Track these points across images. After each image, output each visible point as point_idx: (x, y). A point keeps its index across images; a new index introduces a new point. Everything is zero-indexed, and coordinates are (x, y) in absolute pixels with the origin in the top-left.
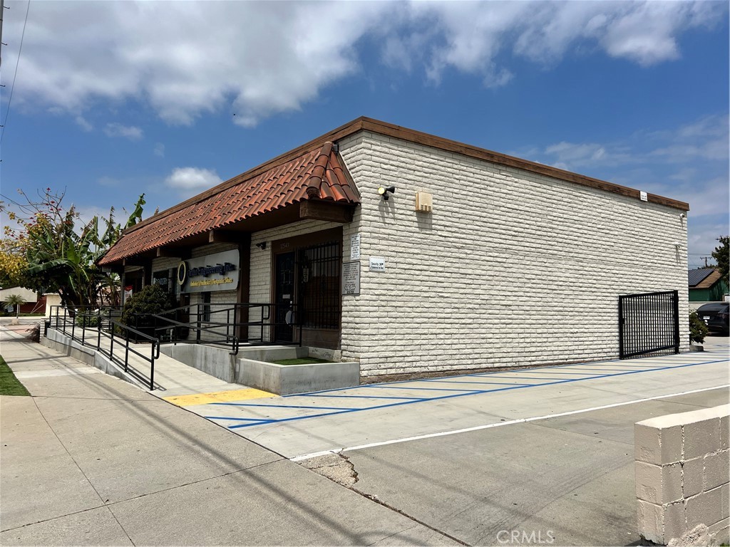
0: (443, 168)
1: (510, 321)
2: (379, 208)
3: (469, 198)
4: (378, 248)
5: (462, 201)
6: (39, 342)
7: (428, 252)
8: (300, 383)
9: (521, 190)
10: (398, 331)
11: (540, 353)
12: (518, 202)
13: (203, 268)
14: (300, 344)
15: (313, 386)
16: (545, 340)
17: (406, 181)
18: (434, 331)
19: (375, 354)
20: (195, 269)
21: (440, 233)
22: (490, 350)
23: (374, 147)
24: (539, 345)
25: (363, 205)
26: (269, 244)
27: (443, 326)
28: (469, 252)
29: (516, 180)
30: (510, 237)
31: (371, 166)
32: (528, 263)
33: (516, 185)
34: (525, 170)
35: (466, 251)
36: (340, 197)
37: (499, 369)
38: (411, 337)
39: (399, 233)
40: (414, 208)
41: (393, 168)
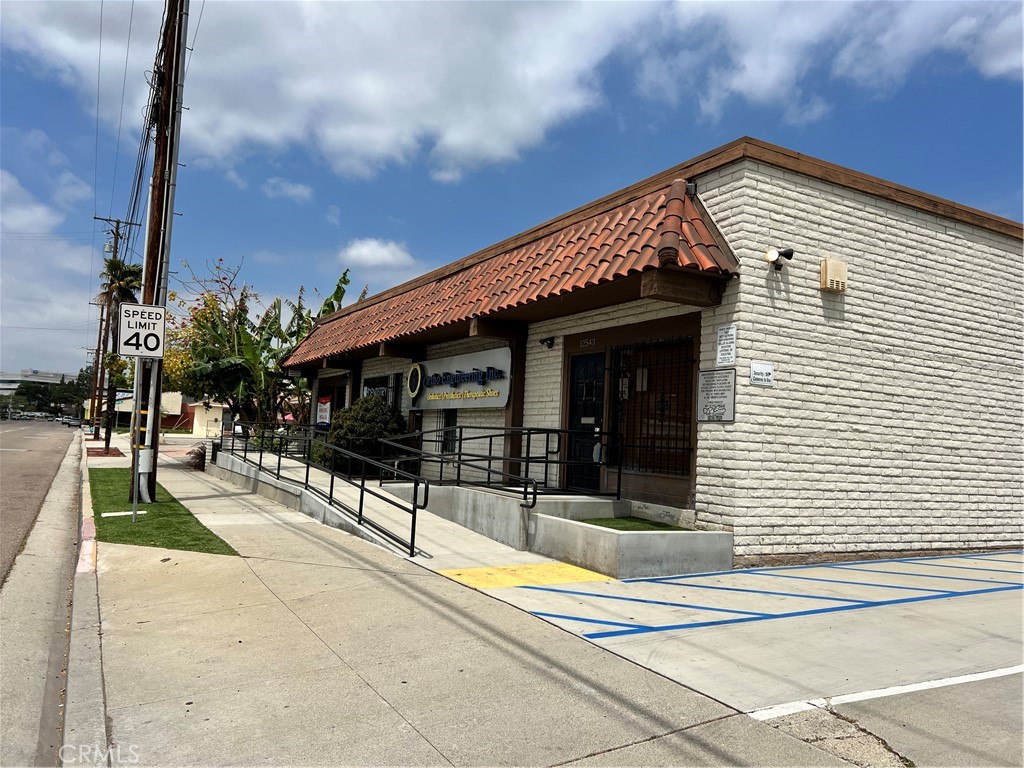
0: (861, 222)
1: (957, 474)
2: (767, 283)
3: (899, 271)
4: (764, 348)
5: (889, 276)
6: (203, 470)
7: (837, 357)
8: (646, 561)
9: (976, 260)
10: (792, 484)
11: (1000, 529)
12: (972, 281)
13: (448, 374)
14: (618, 495)
15: (665, 566)
16: (1008, 507)
17: (807, 241)
18: (844, 486)
19: (755, 521)
20: (436, 375)
21: (855, 326)
22: (927, 521)
23: (761, 186)
24: (999, 514)
25: (743, 278)
26: (561, 340)
27: (857, 478)
28: (898, 358)
29: (970, 244)
30: (959, 337)
31: (757, 216)
32: (986, 379)
33: (970, 252)
34: (983, 228)
35: (894, 357)
36: (708, 264)
37: (939, 553)
38: (811, 494)
39: (796, 325)
40: (817, 285)
41: (788, 219)
